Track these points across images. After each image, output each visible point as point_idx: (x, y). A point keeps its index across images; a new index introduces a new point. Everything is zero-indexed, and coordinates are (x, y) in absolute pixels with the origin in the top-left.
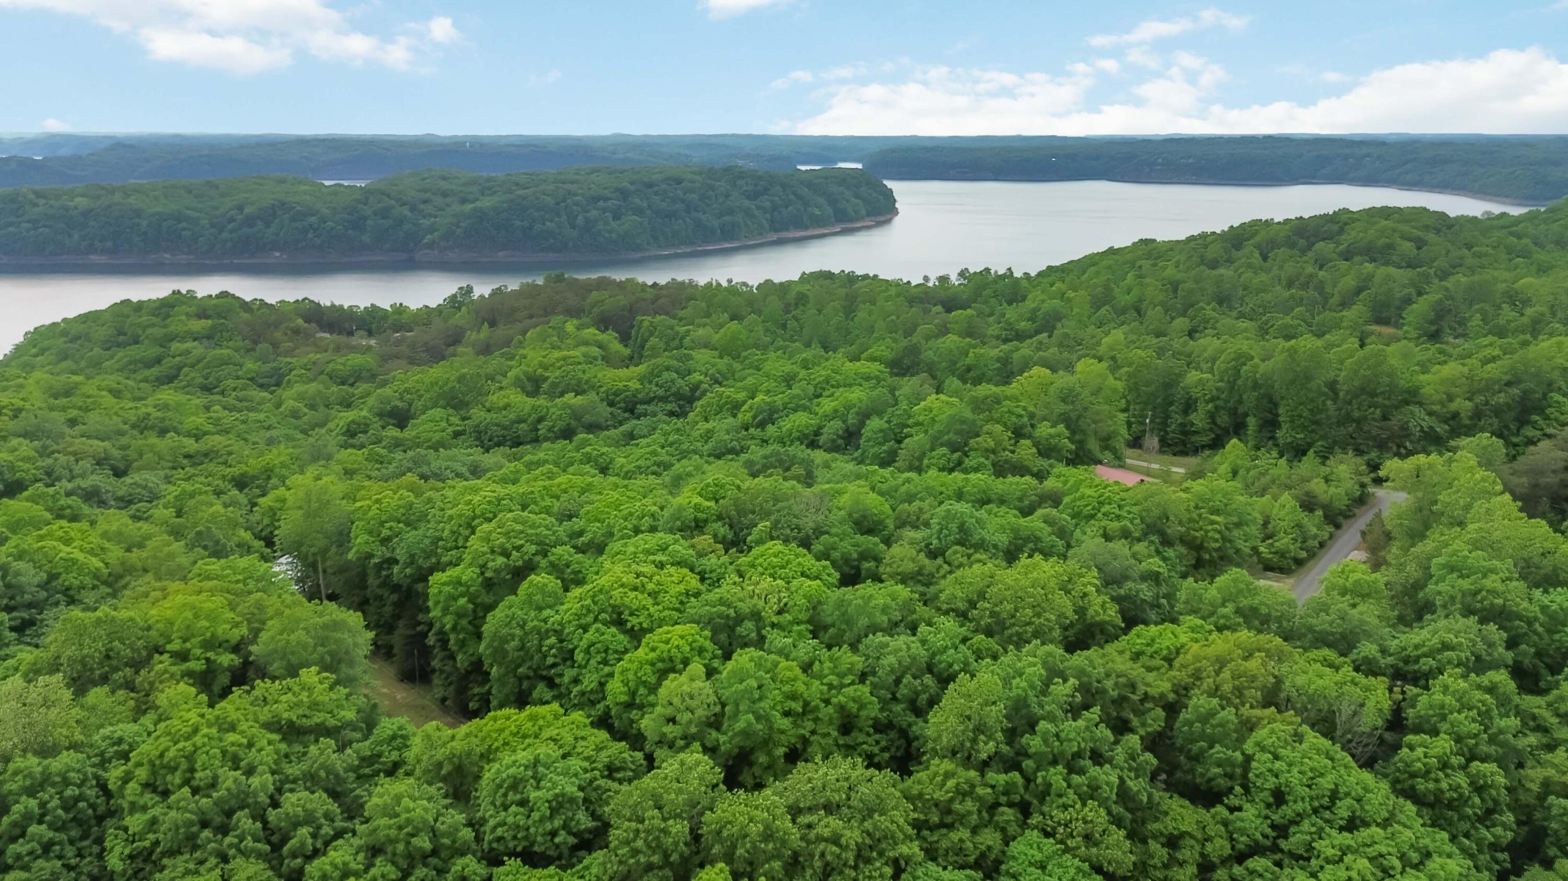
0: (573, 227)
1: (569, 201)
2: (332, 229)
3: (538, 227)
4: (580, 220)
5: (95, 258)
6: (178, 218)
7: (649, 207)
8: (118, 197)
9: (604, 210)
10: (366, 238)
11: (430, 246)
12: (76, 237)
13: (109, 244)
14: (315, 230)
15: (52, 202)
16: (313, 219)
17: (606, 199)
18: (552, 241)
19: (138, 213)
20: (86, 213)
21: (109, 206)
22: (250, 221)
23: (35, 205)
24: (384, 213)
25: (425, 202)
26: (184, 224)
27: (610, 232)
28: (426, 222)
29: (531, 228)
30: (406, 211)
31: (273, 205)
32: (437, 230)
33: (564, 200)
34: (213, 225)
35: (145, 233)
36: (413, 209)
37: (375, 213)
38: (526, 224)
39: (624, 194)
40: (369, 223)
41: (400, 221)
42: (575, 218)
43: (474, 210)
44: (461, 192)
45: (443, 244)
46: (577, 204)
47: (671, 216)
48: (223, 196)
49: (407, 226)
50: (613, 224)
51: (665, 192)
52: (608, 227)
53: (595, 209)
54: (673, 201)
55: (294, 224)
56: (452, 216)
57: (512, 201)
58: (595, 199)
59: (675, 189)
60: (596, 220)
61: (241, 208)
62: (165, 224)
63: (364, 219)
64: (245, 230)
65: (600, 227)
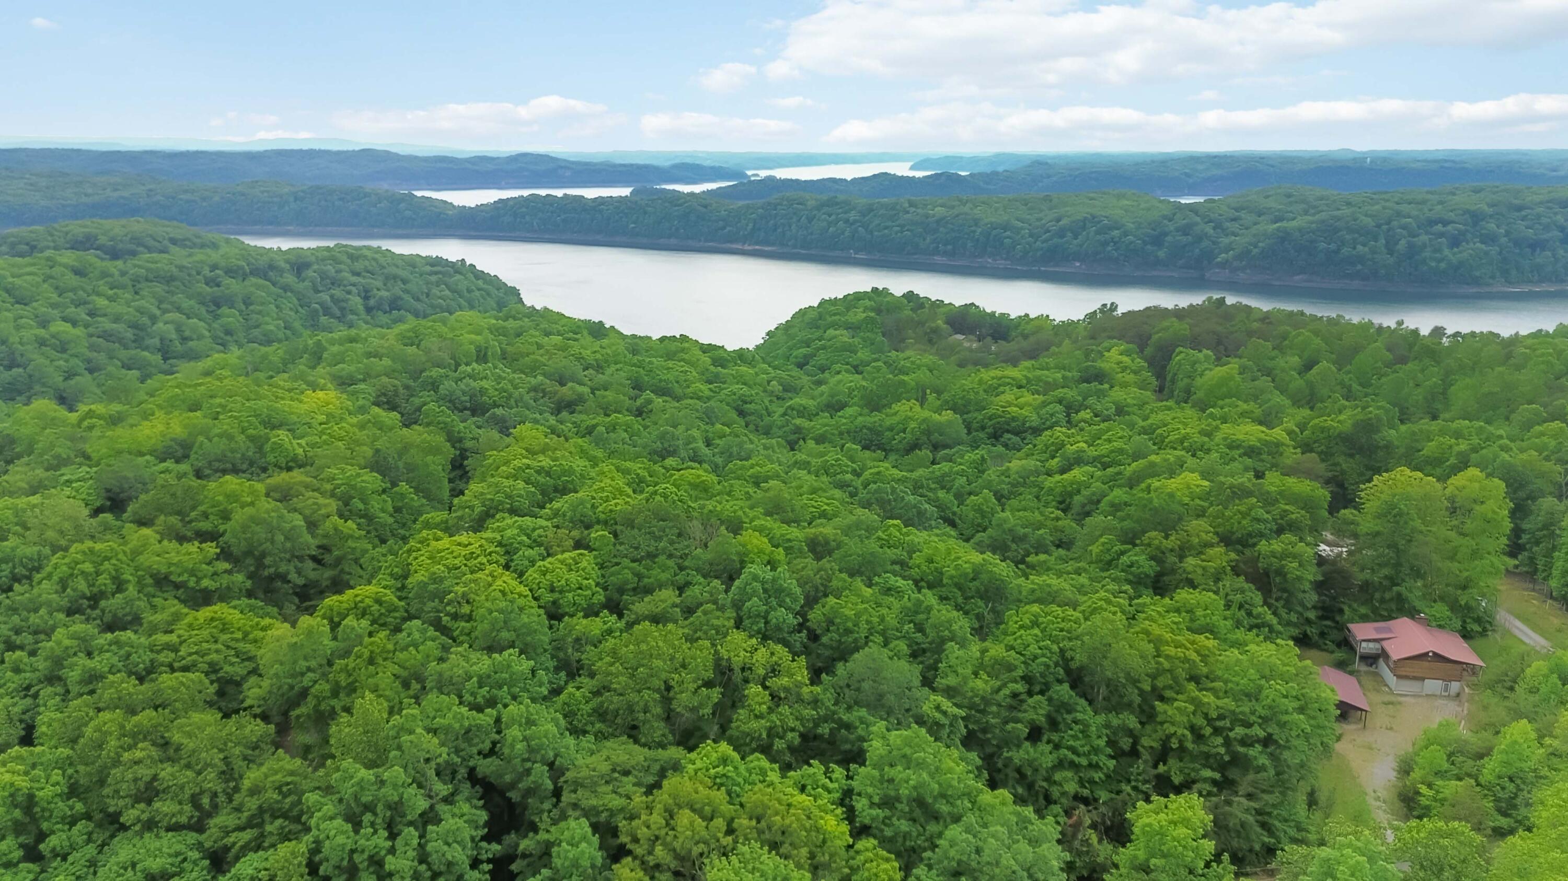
0: (1391, 252)
1: (1395, 223)
2: (1131, 243)
3: (1345, 251)
4: (1402, 245)
5: (938, 259)
6: (1005, 228)
7: (1507, 234)
8: (966, 209)
9: (1442, 235)
10: (1161, 254)
11: (1224, 265)
12: (928, 240)
13: (950, 247)
14: (1115, 243)
15: (919, 211)
16: (1116, 233)
17: (1445, 223)
18: (1359, 267)
19: (976, 222)
20: (940, 221)
21: (957, 216)
22: (1061, 233)
23: (908, 212)
24: (1185, 230)
25: (1234, 220)
26: (1008, 233)
27: (1440, 261)
28: (1225, 241)
29: (1337, 252)
30: (1209, 229)
31: (1086, 218)
32: (1233, 249)
33: (1388, 223)
34: (1031, 235)
35: (978, 240)
36: (1218, 226)
37: (1177, 230)
38: (1333, 246)
39: (1476, 218)
40: (1169, 238)
41: (1200, 238)
42: (1397, 243)
43: (1278, 229)
44: (1279, 210)
45: (1236, 264)
46: (1404, 227)
47: (1536, 246)
48: (1050, 209)
49: (1205, 243)
50: (1447, 252)
51: (1539, 216)
52: (1438, 255)
53: (1427, 233)
54: (1547, 228)
55: (1098, 237)
56: (1254, 235)
57: (1323, 221)
58: (1432, 222)
59: (1556, 214)
60: (1424, 246)
61: (1058, 220)
62: (994, 232)
63: (1166, 234)
64: (1056, 240)
65: (1427, 254)
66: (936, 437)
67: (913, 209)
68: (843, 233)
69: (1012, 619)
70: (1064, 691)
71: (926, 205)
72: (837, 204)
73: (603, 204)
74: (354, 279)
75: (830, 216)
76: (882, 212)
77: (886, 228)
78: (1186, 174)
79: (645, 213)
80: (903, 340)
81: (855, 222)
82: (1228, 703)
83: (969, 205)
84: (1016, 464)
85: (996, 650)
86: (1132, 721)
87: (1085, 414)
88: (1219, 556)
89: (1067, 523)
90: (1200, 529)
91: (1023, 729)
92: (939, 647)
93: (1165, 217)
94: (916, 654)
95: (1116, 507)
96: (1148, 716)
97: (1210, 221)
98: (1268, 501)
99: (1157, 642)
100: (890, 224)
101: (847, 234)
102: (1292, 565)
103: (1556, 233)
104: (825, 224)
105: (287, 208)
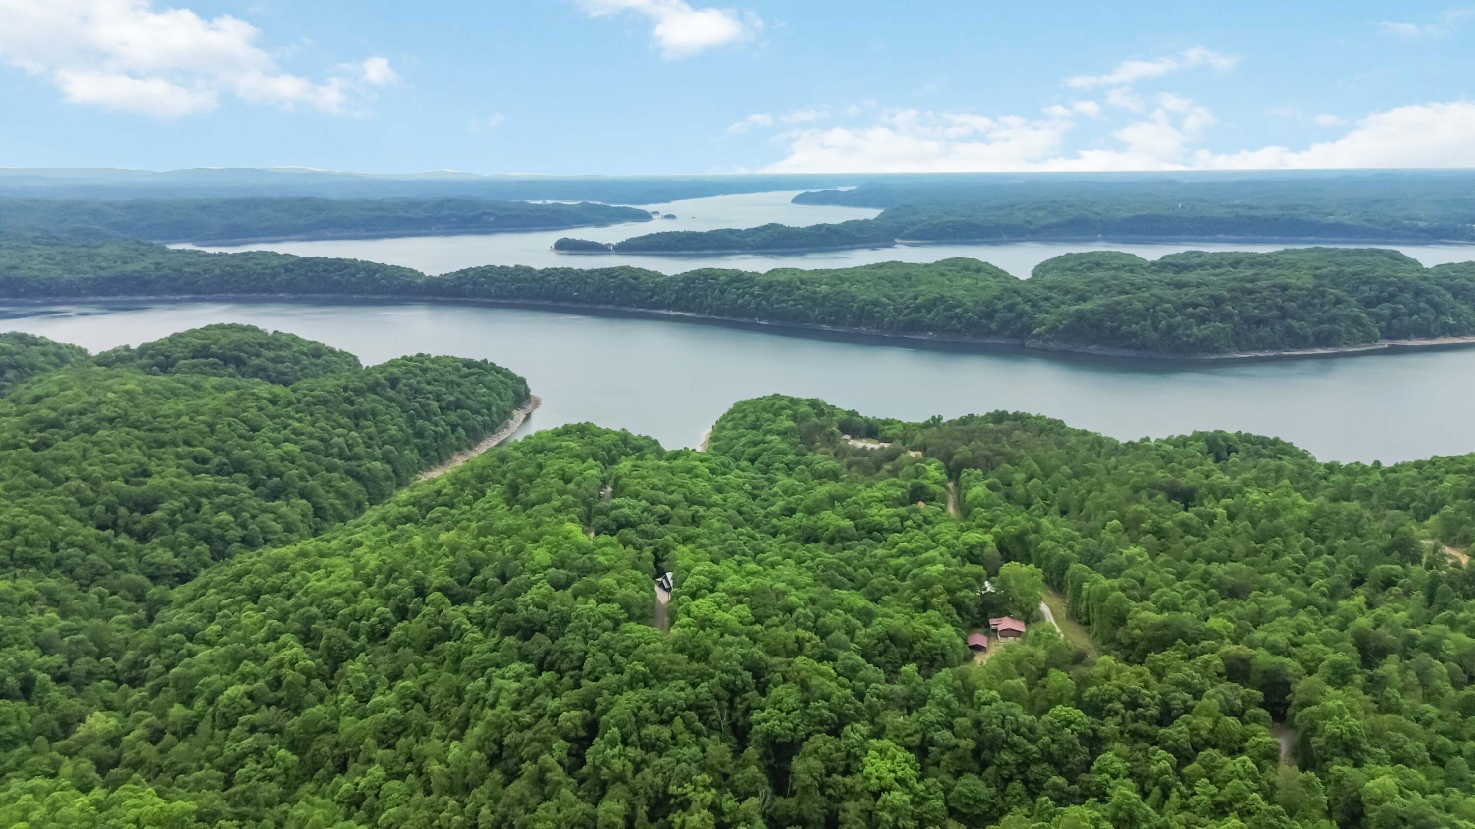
0: (1155, 330)
1: (1158, 308)
2: (970, 318)
3: (1124, 328)
4: (1163, 324)
5: (825, 327)
6: (876, 303)
7: (1240, 313)
8: (845, 287)
9: (1192, 316)
10: (993, 326)
11: (1038, 336)
12: (816, 312)
13: (833, 318)
14: (959, 318)
15: (809, 287)
16: (958, 310)
17: (1195, 306)
18: (1134, 340)
19: (854, 298)
20: (825, 297)
21: (839, 292)
22: (918, 309)
23: (800, 289)
24: (1010, 308)
25: (1047, 299)
26: (878, 309)
27: (1189, 336)
28: (1040, 316)
29: (1119, 328)
30: (1027, 308)
31: (936, 298)
32: (1045, 324)
33: (1154, 308)
34: (895, 311)
35: (855, 313)
36: (1034, 305)
37: (1004, 308)
38: (1115, 325)
39: (1218, 302)
40: (998, 315)
41: (1020, 316)
42: (1160, 322)
43: (1077, 310)
44: (1081, 290)
45: (1046, 336)
46: (1165, 311)
47: (1260, 322)
48: (910, 286)
49: (1025, 319)
50: (1195, 330)
51: (1264, 299)
52: (1189, 332)
53: (1182, 314)
54: (1269, 308)
55: (946, 313)
56: (1060, 314)
57: (1108, 306)
58: (1186, 305)
59: (1277, 297)
60: (1179, 325)
61: (916, 298)
62: (867, 308)
63: (996, 311)
64: (914, 315)
65: (1180, 331)
66: (843, 534)
67: (803, 287)
68: (749, 304)
69: (875, 621)
70: (888, 642)
71: (813, 283)
72: (743, 280)
73: (549, 275)
74: (429, 388)
75: (738, 289)
76: (780, 288)
77: (783, 301)
78: (1029, 222)
79: (586, 283)
80: (813, 443)
81: (758, 296)
82: (931, 644)
83: (847, 284)
84: (880, 552)
85: (869, 630)
86: (906, 650)
87: (909, 523)
88: (944, 597)
89: (896, 582)
90: (939, 587)
91: (877, 652)
92: (854, 630)
93: (995, 297)
94: (847, 633)
95: (915, 577)
96: (911, 649)
97: (1029, 301)
98: (962, 576)
99: (914, 628)
100: (786, 298)
101: (753, 305)
102: (967, 600)
103: (1276, 312)
104: (734, 297)
105: (279, 279)
